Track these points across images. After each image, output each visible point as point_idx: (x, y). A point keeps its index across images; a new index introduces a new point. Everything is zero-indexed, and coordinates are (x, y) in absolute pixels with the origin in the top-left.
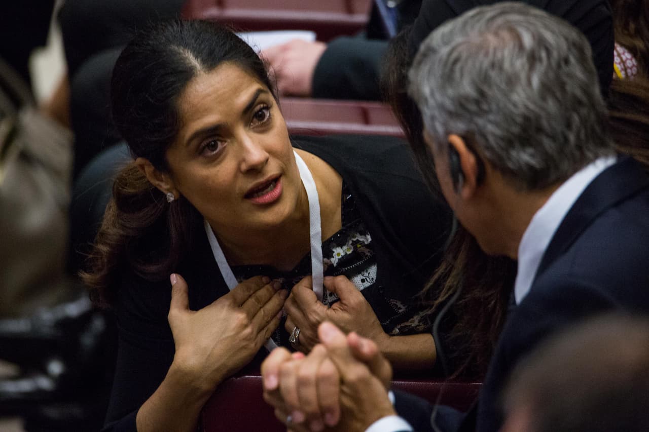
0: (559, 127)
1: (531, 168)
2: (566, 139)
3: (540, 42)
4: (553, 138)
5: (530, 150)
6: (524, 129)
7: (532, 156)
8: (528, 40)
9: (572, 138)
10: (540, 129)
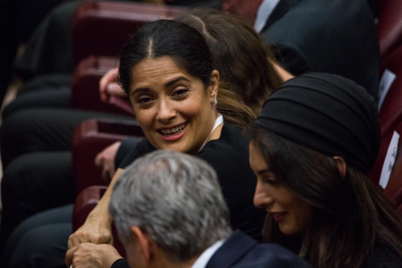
0: (196, 217)
1: (180, 244)
2: (201, 225)
3: (182, 167)
4: (192, 223)
5: (179, 232)
6: (175, 218)
7: (181, 236)
8: (174, 166)
9: (205, 223)
10: (184, 218)
